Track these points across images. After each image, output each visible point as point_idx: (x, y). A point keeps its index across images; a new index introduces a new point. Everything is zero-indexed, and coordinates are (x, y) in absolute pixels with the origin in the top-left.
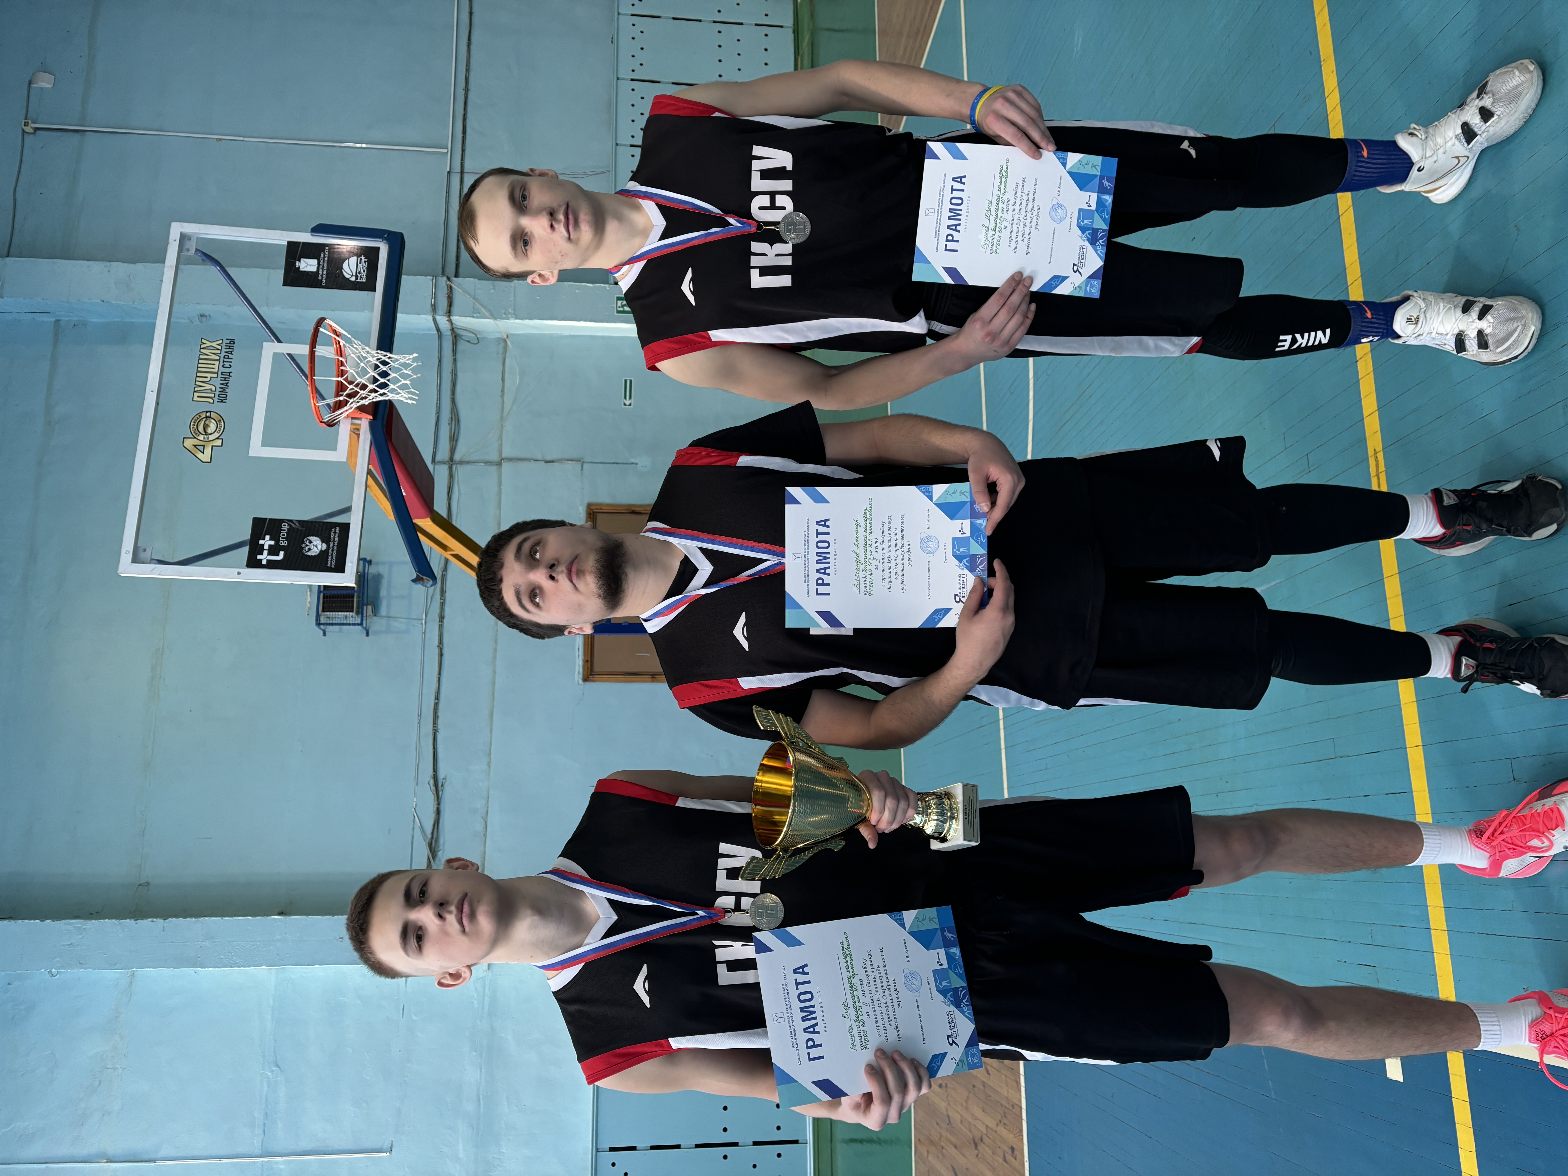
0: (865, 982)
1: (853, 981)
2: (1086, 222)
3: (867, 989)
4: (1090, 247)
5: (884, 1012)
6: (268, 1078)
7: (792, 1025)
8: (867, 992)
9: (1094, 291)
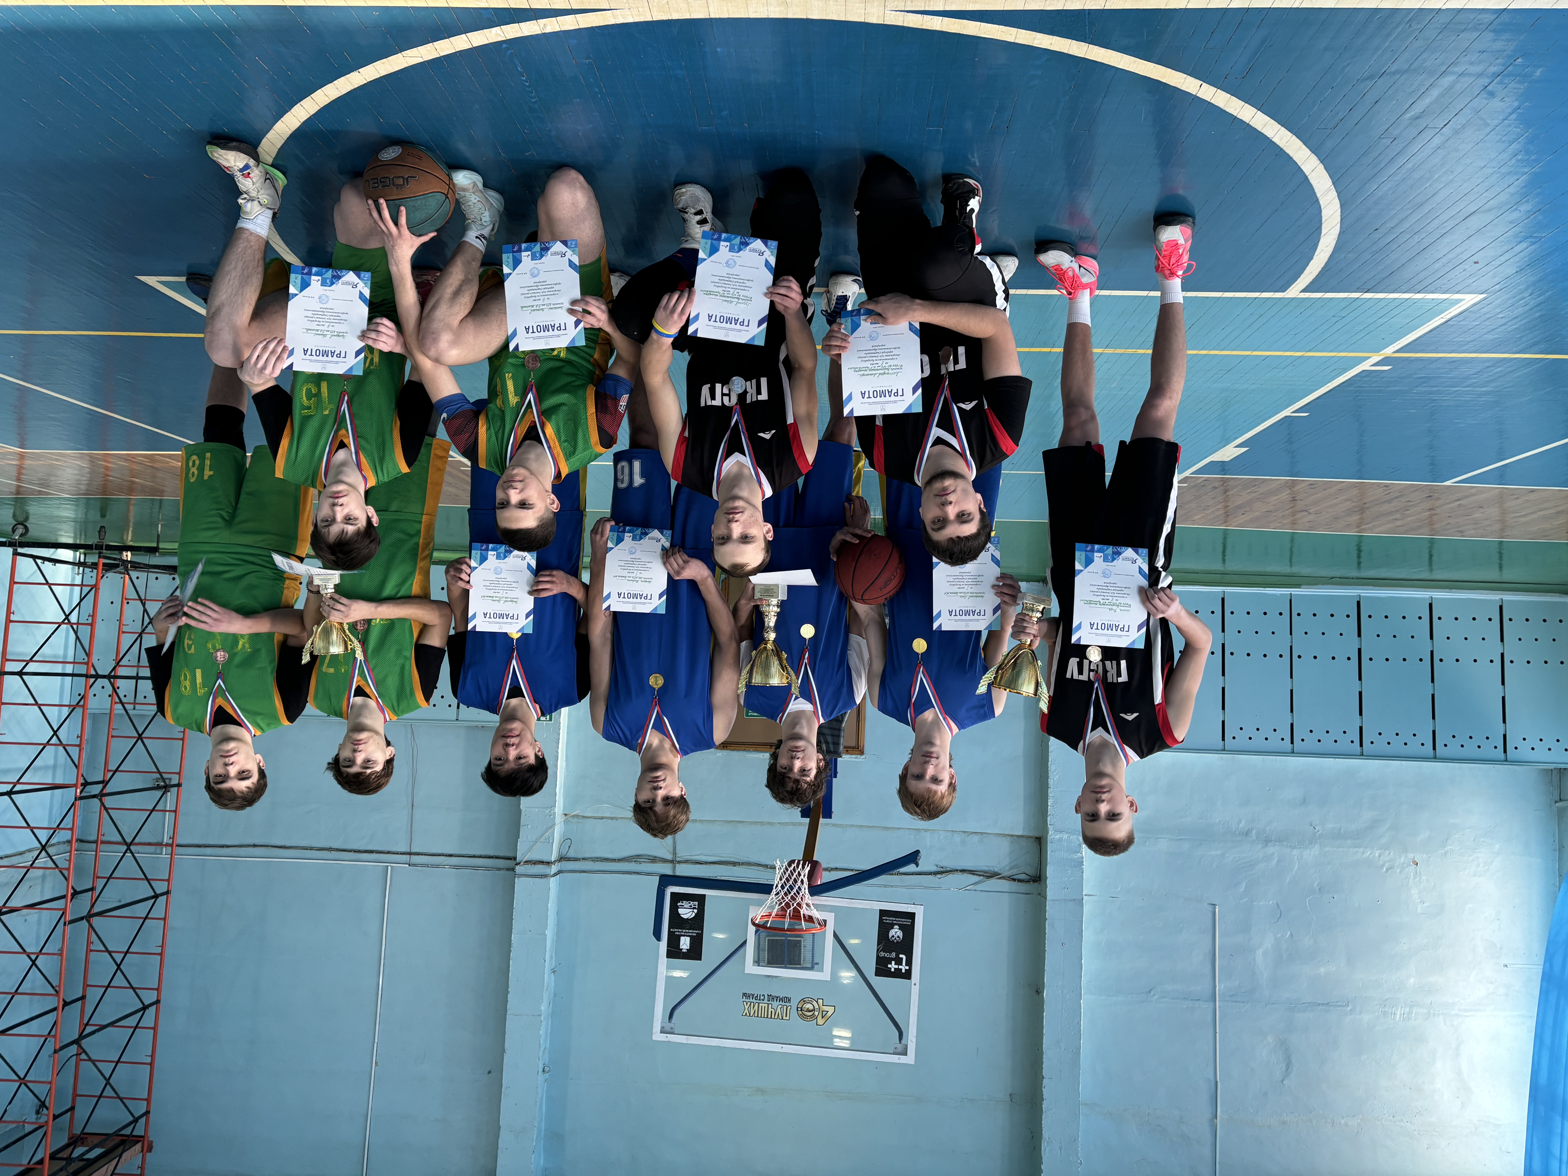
1: (1101, 603)
3: (1106, 597)
4: (750, 246)
6: (1158, 998)
9: (774, 244)
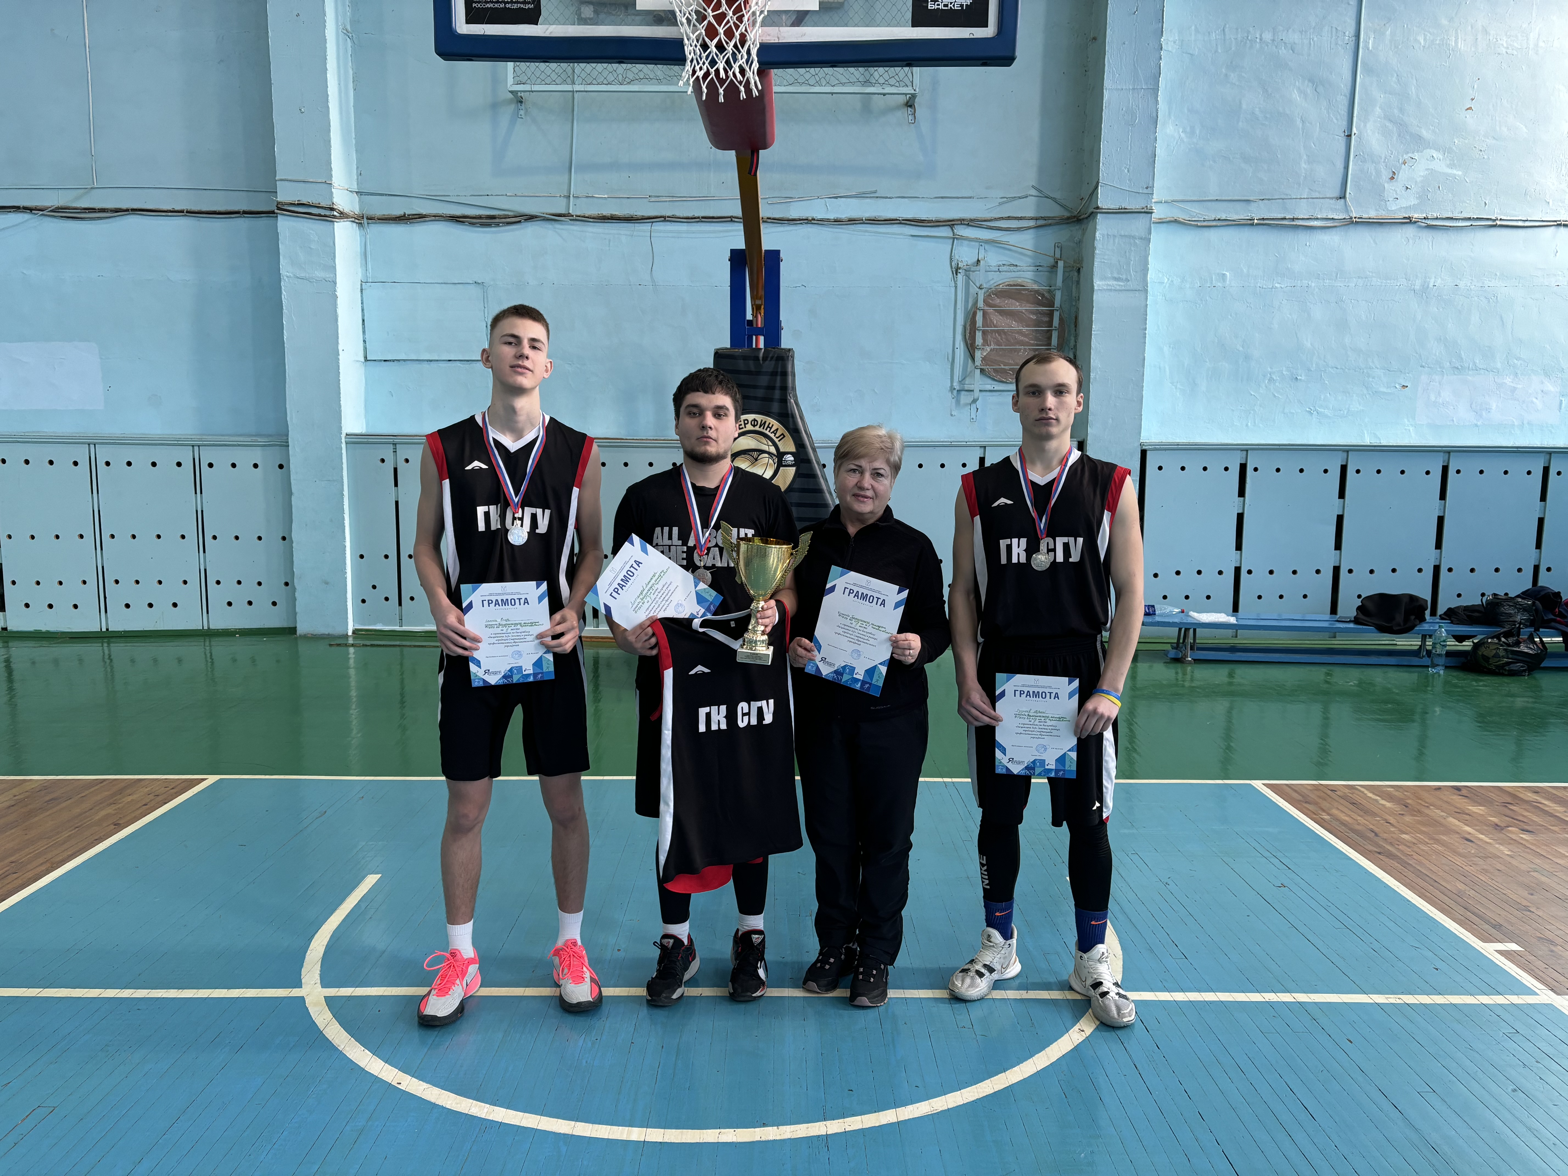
0: (518, 631)
1: (519, 625)
2: (1038, 764)
3: (515, 631)
4: (1024, 766)
5: (503, 638)
7: (499, 594)
8: (513, 631)
9: (999, 770)
